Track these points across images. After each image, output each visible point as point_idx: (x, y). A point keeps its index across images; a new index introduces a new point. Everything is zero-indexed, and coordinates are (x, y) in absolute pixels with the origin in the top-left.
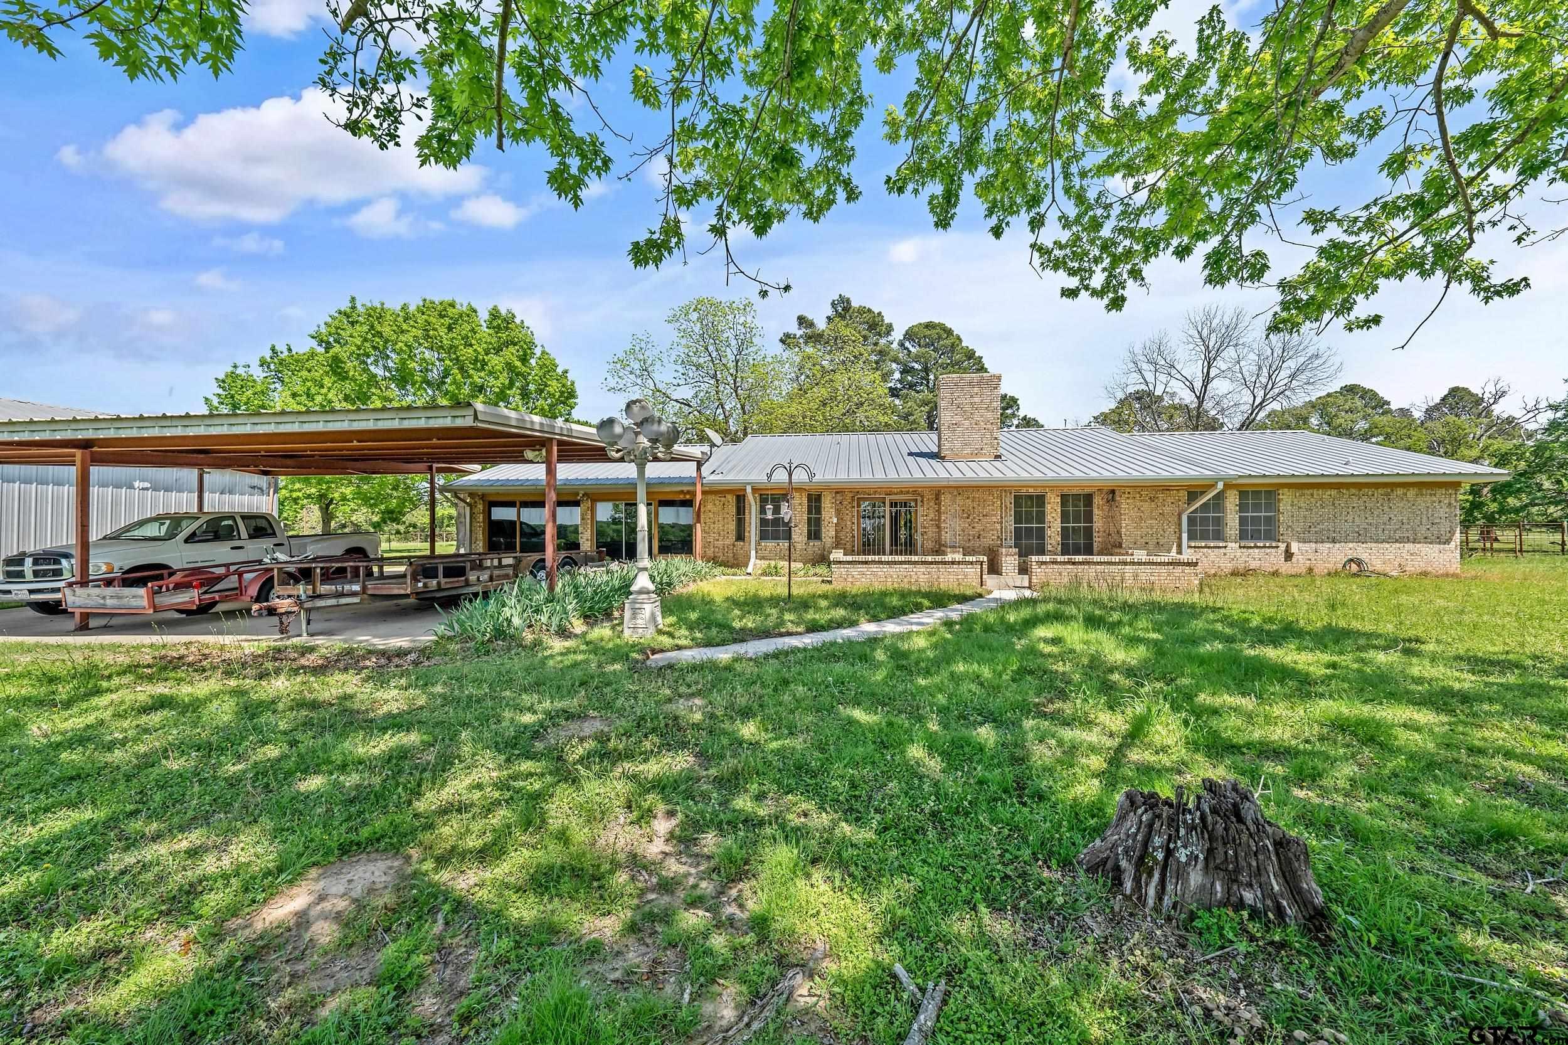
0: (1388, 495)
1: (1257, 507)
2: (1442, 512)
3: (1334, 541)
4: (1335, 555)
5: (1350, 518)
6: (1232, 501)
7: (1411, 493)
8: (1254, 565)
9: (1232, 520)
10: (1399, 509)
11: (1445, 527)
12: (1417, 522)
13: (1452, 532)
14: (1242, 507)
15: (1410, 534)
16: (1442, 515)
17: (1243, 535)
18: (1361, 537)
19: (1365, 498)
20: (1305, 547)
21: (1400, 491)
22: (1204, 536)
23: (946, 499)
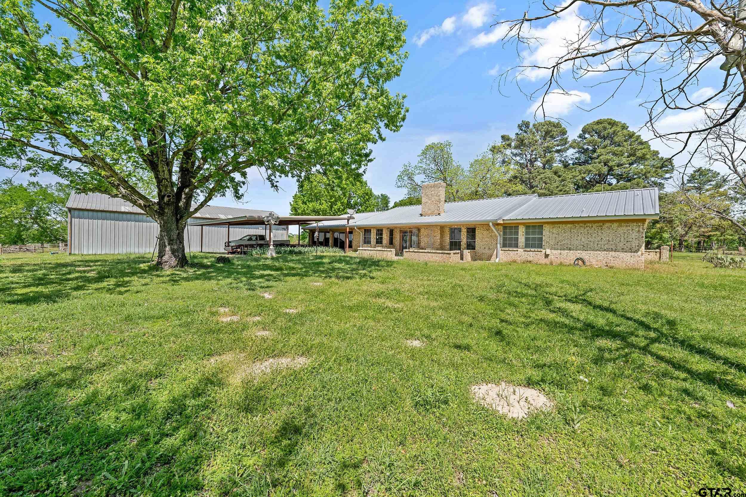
0: (601, 226)
1: (534, 233)
2: (634, 235)
3: (570, 249)
4: (570, 256)
5: (579, 238)
6: (522, 230)
7: (615, 225)
8: (530, 259)
9: (522, 240)
10: (607, 234)
11: (635, 243)
12: (618, 240)
13: (640, 246)
14: (527, 233)
15: (613, 247)
16: (633, 236)
17: (527, 246)
18: (585, 248)
19: (588, 228)
20: (554, 252)
21: (607, 225)
22: (510, 246)
23: (422, 230)
